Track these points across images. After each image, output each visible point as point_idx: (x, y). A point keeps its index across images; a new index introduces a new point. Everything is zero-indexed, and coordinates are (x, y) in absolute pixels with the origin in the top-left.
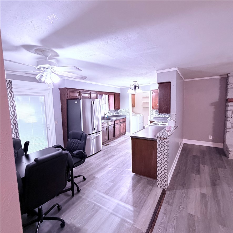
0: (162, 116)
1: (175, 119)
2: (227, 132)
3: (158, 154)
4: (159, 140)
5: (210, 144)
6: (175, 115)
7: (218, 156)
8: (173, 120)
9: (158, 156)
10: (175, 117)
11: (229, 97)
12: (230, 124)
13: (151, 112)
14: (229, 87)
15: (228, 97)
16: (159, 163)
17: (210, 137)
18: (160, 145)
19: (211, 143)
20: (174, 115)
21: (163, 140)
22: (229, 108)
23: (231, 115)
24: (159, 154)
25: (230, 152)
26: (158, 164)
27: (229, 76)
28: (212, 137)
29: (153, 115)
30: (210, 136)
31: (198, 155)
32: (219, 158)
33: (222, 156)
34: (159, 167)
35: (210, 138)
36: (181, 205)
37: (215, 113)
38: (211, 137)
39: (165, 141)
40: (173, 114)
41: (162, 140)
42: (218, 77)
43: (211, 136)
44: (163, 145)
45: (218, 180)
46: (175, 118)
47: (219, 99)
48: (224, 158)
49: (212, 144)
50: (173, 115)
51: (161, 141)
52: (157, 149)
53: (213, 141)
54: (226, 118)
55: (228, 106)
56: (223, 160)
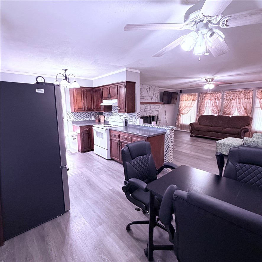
0: (82, 119)
13: (68, 115)
29: (70, 120)
40: (137, 113)
46: (140, 116)
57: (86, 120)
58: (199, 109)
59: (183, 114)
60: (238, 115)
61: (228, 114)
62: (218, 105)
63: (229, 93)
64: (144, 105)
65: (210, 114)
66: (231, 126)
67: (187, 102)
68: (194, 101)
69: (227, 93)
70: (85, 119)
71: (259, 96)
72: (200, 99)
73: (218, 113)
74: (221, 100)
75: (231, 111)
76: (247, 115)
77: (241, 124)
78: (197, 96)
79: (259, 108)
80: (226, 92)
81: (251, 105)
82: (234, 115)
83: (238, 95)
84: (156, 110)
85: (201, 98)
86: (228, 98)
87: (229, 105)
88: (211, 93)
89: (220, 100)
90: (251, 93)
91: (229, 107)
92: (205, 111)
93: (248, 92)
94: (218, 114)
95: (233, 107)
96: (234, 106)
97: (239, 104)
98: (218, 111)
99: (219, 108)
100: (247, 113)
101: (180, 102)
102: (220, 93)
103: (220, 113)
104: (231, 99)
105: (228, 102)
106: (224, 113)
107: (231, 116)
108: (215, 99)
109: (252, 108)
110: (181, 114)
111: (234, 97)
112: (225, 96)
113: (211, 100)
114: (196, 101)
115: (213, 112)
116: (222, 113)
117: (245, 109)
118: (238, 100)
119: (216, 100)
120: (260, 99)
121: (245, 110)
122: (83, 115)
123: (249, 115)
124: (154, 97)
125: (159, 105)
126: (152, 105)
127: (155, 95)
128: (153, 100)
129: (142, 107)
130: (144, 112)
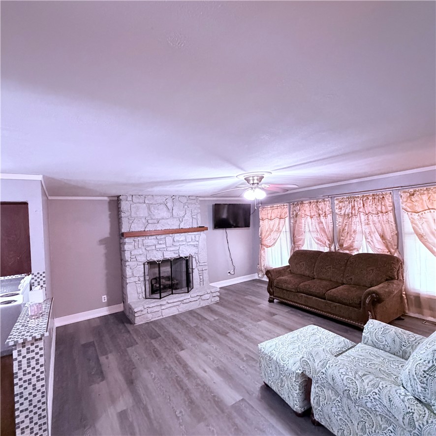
1: (44, 284)
2: (127, 284)
4: (19, 351)
5: (104, 312)
6: (44, 275)
7: (121, 326)
8: (40, 286)
10: (44, 279)
12: (130, 271)
14: (123, 215)
15: (123, 230)
16: (22, 411)
17: (103, 299)
18: (24, 362)
19: (106, 308)
20: (41, 275)
21: (32, 344)
22: (126, 247)
23: (129, 256)
24: (21, 386)
25: (136, 315)
27: (121, 200)
28: (106, 299)
30: (103, 297)
32: (123, 331)
33: (126, 325)
34: (23, 422)
35: (104, 301)
37: (107, 255)
38: (104, 298)
39: (37, 347)
40: (38, 273)
42: (106, 198)
43: (105, 296)
44: (33, 358)
45: (134, 370)
46: (44, 281)
47: (110, 234)
48: (128, 325)
49: (107, 311)
50: (39, 276)
51: (24, 351)
52: (12, 376)
53: (109, 303)
54: (123, 262)
55: (125, 243)
56: (129, 332)
58: (294, 240)
59: (268, 247)
60: (371, 252)
61: (347, 248)
62: (325, 227)
63: (343, 202)
64: (154, 237)
65: (315, 248)
66: (351, 279)
67: (272, 222)
68: (282, 221)
69: (340, 202)
71: (406, 205)
72: (291, 216)
73: (329, 245)
74: (330, 217)
75: (353, 242)
76: (390, 251)
77: (371, 276)
78: (287, 210)
79: (411, 234)
80: (337, 199)
81: (394, 228)
82: (361, 252)
83: (362, 205)
84: (189, 244)
85: (293, 214)
86: (343, 212)
87: (346, 228)
88: (310, 202)
89: (329, 216)
90: (388, 199)
91: (348, 233)
92: (304, 242)
93: (381, 197)
94: (330, 248)
95: (355, 231)
96: (359, 228)
97: (367, 226)
98: (329, 240)
99: (330, 235)
100: (387, 247)
101: (261, 222)
102: (327, 201)
103: (333, 245)
104: (348, 215)
105: (343, 221)
106: (341, 246)
107: (355, 253)
108: (319, 215)
109: (397, 234)
110: (265, 245)
111: (355, 210)
112: (337, 208)
113: (311, 217)
114: (287, 219)
115: (319, 243)
116: (337, 246)
117: (383, 237)
118: (363, 217)
119: (321, 216)
120: (410, 213)
121: (382, 240)
123: (395, 252)
124: (186, 218)
125: (199, 233)
126: (178, 234)
127: (189, 213)
128: (184, 224)
129: (149, 241)
130: (155, 252)
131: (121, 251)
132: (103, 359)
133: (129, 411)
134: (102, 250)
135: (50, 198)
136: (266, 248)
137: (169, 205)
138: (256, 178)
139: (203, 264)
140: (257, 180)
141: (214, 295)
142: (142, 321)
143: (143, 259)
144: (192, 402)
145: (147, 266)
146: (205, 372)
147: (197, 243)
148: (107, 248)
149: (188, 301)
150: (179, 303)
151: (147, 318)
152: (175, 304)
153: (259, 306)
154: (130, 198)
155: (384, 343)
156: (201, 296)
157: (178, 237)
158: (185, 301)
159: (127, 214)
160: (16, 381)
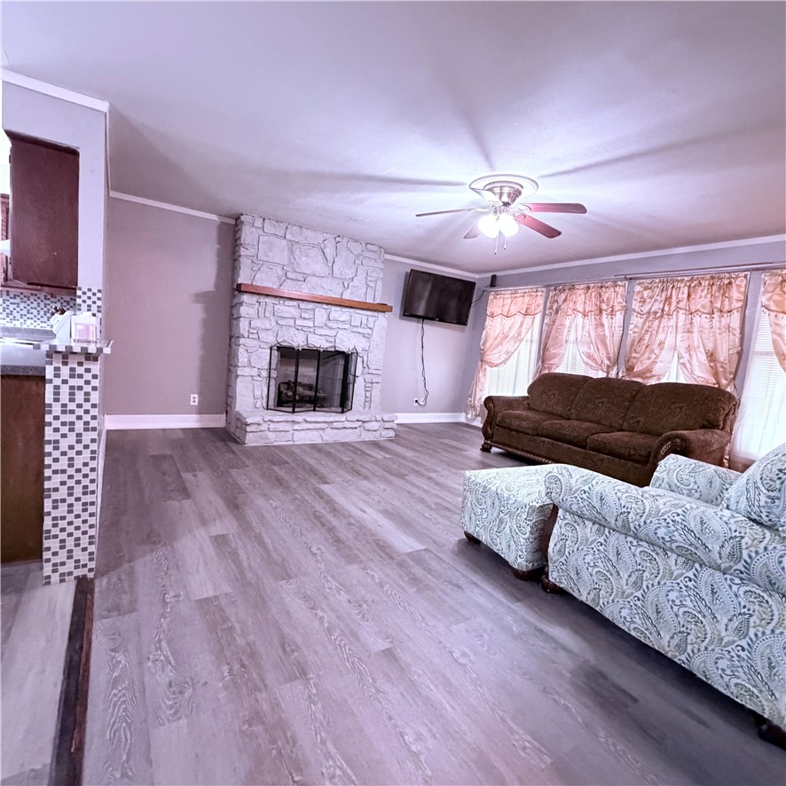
1: (99, 311)
2: (237, 376)
3: (49, 434)
4: (57, 369)
5: (191, 421)
6: (99, 295)
7: (219, 444)
8: (90, 313)
9: (49, 442)
10: (99, 303)
11: (243, 279)
12: (246, 355)
14: (243, 252)
15: (241, 280)
16: (55, 472)
17: (192, 400)
18: (65, 390)
19: (195, 417)
20: (94, 294)
21: (80, 364)
22: (243, 310)
23: (247, 328)
24: (56, 430)
25: (248, 429)
26: (49, 478)
27: (242, 222)
28: (197, 400)
30: (192, 396)
31: (168, 452)
32: (224, 449)
33: (230, 444)
34: (56, 490)
35: (192, 403)
36: (165, 594)
37: (206, 324)
38: (194, 399)
39: (88, 370)
40: (90, 290)
41: (76, 366)
42: (214, 217)
43: (196, 396)
44: (80, 388)
45: (241, 495)
46: (99, 307)
47: (217, 286)
48: (234, 447)
49: (197, 421)
50: (89, 294)
51: (65, 371)
52: (42, 408)
53: (201, 410)
54: (233, 340)
55: (241, 304)
56: (234, 452)
57: (25, 326)
58: (544, 355)
59: (492, 365)
60: (682, 380)
61: (639, 375)
62: (607, 334)
63: (651, 288)
64: (295, 303)
65: (581, 371)
66: (638, 422)
67: (509, 322)
68: (529, 319)
69: (646, 289)
70: (18, 324)
71: (769, 299)
72: (547, 312)
73: (608, 367)
74: (619, 317)
75: (654, 362)
76: (718, 383)
77: (677, 418)
78: (541, 301)
79: (767, 354)
80: (639, 284)
81: (737, 341)
82: (664, 380)
83: (686, 295)
84: (355, 329)
85: (551, 308)
86: (646, 309)
87: (647, 337)
88: (588, 288)
89: (618, 314)
90: (738, 286)
91: (647, 347)
92: (561, 360)
93: (726, 282)
94: (608, 373)
95: (661, 344)
96: (669, 341)
97: (686, 334)
98: (609, 359)
99: (612, 349)
100: (716, 375)
101: (488, 321)
102: (620, 286)
103: (616, 368)
104: (656, 313)
105: (644, 324)
106: (630, 369)
107: (653, 382)
108: (601, 311)
109: (740, 354)
110: (488, 363)
111: (670, 304)
112: (636, 300)
113: (585, 315)
114: (538, 318)
115: (590, 362)
116: (623, 369)
117: (711, 356)
118: (682, 317)
119: (604, 313)
120: (773, 314)
121: (710, 361)
122: (12, 307)
123: (728, 385)
124: (356, 282)
125: (375, 314)
126: (338, 308)
127: (361, 276)
128: (352, 293)
129: (284, 308)
130: (293, 331)
131: (233, 318)
132: (187, 476)
133: (231, 536)
134: (197, 313)
135: (112, 194)
136: (487, 367)
137: (329, 251)
138: (506, 190)
139: (374, 372)
140: (509, 195)
141: (387, 425)
142: (257, 442)
143: (271, 339)
144: (338, 541)
145: (275, 353)
146: (364, 512)
147: (370, 331)
148: (207, 310)
149: (340, 425)
150: (325, 426)
151: (266, 438)
152: (318, 426)
153: (464, 453)
154: (258, 223)
155: (691, 487)
156: (364, 422)
157: (336, 312)
158: (335, 425)
159: (252, 252)
160: (48, 418)
